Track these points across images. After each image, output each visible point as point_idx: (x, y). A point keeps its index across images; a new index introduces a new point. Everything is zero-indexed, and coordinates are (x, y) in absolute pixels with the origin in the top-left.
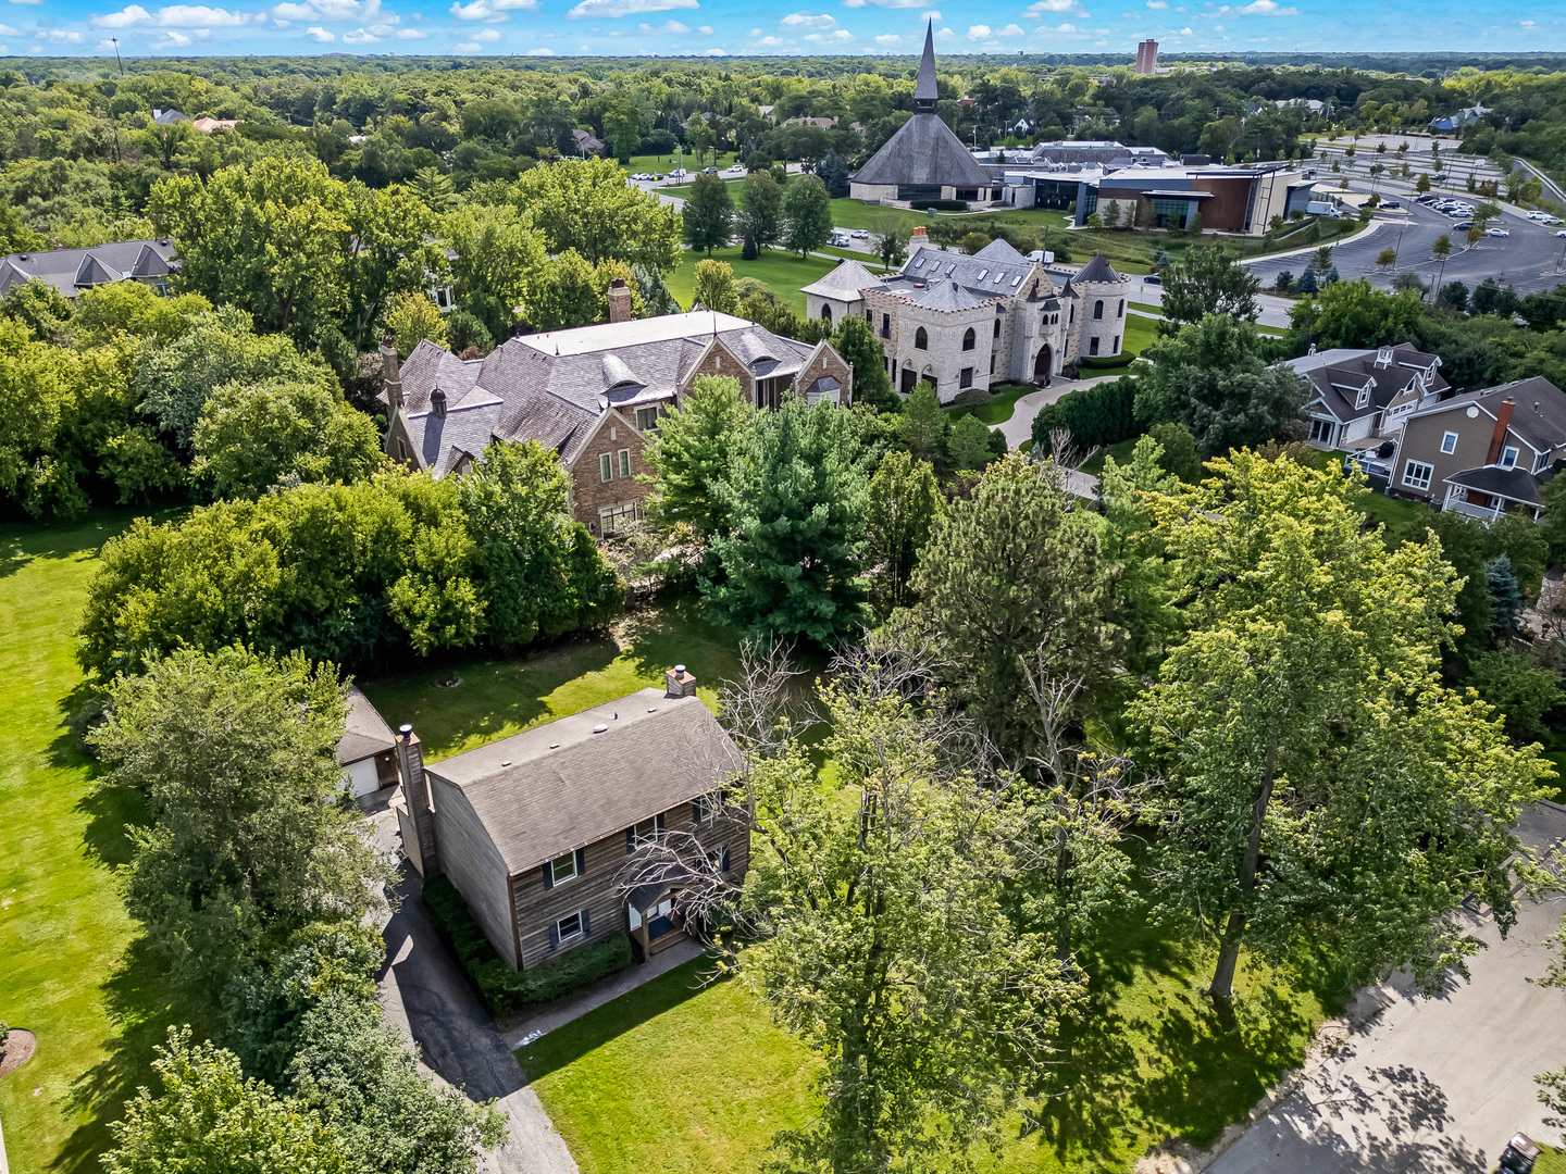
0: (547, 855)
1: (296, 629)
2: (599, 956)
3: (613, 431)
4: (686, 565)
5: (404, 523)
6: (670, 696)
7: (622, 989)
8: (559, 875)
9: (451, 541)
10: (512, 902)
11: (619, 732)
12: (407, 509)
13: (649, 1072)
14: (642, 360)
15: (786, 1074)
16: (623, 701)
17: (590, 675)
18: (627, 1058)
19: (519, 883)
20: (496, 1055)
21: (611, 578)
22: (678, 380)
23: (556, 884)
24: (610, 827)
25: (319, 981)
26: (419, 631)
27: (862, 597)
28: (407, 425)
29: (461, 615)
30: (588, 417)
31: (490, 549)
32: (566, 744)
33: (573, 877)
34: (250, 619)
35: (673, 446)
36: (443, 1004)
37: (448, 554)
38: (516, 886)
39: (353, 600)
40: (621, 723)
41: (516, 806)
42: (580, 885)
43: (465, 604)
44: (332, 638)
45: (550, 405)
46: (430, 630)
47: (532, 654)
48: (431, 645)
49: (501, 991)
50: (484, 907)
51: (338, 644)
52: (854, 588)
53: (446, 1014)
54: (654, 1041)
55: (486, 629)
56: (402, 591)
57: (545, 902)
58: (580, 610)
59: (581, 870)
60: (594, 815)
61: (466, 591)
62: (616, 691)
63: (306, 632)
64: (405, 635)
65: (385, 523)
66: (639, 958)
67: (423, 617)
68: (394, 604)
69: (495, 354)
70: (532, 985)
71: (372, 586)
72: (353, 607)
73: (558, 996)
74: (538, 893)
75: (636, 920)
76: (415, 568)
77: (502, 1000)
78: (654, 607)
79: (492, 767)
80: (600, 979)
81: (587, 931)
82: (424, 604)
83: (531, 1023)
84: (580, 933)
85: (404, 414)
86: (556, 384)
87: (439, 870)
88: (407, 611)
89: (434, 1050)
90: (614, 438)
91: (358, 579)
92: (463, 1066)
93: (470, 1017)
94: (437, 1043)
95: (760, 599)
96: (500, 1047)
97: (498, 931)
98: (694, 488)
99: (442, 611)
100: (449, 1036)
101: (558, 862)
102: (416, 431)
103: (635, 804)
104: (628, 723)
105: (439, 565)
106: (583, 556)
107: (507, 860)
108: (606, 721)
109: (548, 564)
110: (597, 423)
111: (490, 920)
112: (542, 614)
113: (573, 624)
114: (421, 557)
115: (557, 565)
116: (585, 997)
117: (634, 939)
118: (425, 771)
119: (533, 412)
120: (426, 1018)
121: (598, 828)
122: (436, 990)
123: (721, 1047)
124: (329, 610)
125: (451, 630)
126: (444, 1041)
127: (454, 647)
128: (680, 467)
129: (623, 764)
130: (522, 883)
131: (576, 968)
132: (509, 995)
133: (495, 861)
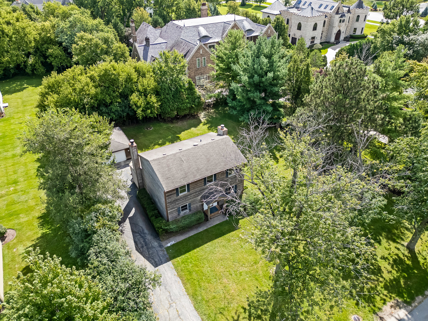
0: (177, 185)
1: (101, 109)
2: (194, 218)
3: (201, 50)
4: (223, 95)
5: (135, 76)
6: (218, 135)
7: (201, 229)
8: (181, 192)
9: (149, 82)
10: (166, 200)
11: (202, 146)
12: (135, 71)
13: (209, 259)
14: (211, 29)
15: (255, 263)
16: (203, 136)
17: (193, 129)
18: (202, 253)
19: (168, 194)
20: (159, 249)
21: (199, 98)
22: (222, 36)
23: (180, 195)
24: (198, 177)
25: (99, 224)
26: (139, 111)
27: (281, 106)
28: (138, 48)
29: (152, 107)
30: (193, 46)
31: (161, 86)
32: (184, 149)
33: (186, 193)
34: (87, 105)
35: (221, 54)
36: (143, 230)
37: (148, 87)
38: (167, 195)
39: (119, 100)
40: (202, 143)
41: (167, 168)
42: (188, 195)
43: (153, 103)
44: (113, 112)
45: (182, 42)
46: (143, 111)
47: (174, 121)
48: (143, 116)
49: (162, 228)
50: (157, 200)
51: (114, 114)
52: (279, 103)
53: (144, 233)
54: (211, 248)
55: (160, 112)
56: (134, 98)
57: (176, 200)
58: (190, 108)
59: (189, 190)
60: (193, 173)
61: (154, 99)
62: (200, 134)
63: (104, 109)
64: (135, 112)
65: (129, 75)
66: (207, 219)
67: (140, 107)
68: (131, 102)
69: (165, 27)
70: (172, 227)
71: (125, 96)
72: (118, 102)
73: (180, 230)
74: (174, 197)
75: (206, 207)
76: (138, 91)
77: (162, 231)
78: (212, 108)
79: (160, 155)
80: (194, 225)
81: (190, 210)
82: (140, 102)
83: (171, 239)
84: (188, 211)
85: (137, 45)
86: (184, 36)
87: (143, 186)
88: (136, 105)
89: (140, 245)
90: (201, 53)
91: (120, 94)
92: (149, 252)
93: (151, 235)
94: (141, 243)
95: (248, 106)
96: (161, 246)
97: (161, 208)
98: (227, 69)
99: (146, 105)
100: (145, 241)
101: (181, 188)
102: (140, 51)
103: (207, 170)
104: (205, 143)
105: (145, 90)
106: (191, 90)
107: (164, 186)
108: (198, 142)
109: (180, 92)
110: (196, 48)
111: (159, 204)
112: (178, 108)
113: (187, 112)
114: (140, 87)
115: (182, 92)
116: (189, 231)
117: (205, 213)
118: (138, 155)
119: (177, 45)
120: (137, 234)
121: (195, 177)
122: (141, 225)
123: (233, 252)
124: (111, 103)
125: (149, 111)
126: (143, 243)
127: (150, 117)
128: (222, 61)
129: (203, 156)
130: (169, 194)
131: (187, 222)
132: (164, 230)
133: (160, 186)
